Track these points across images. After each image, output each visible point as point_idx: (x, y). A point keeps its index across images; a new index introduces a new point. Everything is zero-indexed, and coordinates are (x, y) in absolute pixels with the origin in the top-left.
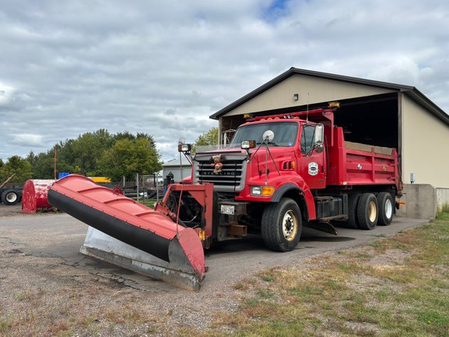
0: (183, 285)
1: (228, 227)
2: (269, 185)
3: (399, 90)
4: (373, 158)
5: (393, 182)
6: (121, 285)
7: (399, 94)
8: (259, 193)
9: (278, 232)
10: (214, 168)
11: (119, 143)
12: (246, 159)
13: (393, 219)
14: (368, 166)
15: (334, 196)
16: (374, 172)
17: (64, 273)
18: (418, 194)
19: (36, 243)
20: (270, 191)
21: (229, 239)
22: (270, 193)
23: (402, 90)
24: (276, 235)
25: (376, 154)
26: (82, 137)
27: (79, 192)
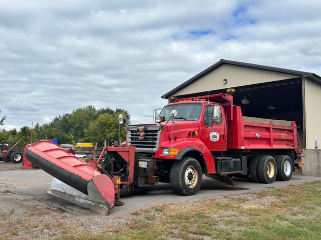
0: (100, 211)
1: (146, 177)
2: (174, 147)
3: (302, 76)
4: (271, 129)
5: (292, 147)
6: (63, 211)
7: (303, 79)
8: (167, 153)
9: (181, 181)
10: (139, 135)
11: (101, 116)
12: (159, 130)
13: (292, 176)
14: (266, 134)
15: (233, 157)
16: (272, 140)
17: (32, 204)
18: (319, 158)
19: (21, 187)
20: (175, 151)
21: (148, 185)
22: (175, 153)
23: (304, 76)
24: (179, 183)
25: (274, 125)
26: (75, 111)
27: (44, 151)
